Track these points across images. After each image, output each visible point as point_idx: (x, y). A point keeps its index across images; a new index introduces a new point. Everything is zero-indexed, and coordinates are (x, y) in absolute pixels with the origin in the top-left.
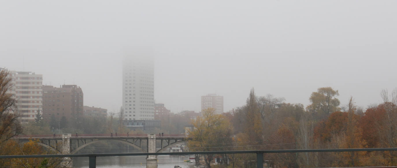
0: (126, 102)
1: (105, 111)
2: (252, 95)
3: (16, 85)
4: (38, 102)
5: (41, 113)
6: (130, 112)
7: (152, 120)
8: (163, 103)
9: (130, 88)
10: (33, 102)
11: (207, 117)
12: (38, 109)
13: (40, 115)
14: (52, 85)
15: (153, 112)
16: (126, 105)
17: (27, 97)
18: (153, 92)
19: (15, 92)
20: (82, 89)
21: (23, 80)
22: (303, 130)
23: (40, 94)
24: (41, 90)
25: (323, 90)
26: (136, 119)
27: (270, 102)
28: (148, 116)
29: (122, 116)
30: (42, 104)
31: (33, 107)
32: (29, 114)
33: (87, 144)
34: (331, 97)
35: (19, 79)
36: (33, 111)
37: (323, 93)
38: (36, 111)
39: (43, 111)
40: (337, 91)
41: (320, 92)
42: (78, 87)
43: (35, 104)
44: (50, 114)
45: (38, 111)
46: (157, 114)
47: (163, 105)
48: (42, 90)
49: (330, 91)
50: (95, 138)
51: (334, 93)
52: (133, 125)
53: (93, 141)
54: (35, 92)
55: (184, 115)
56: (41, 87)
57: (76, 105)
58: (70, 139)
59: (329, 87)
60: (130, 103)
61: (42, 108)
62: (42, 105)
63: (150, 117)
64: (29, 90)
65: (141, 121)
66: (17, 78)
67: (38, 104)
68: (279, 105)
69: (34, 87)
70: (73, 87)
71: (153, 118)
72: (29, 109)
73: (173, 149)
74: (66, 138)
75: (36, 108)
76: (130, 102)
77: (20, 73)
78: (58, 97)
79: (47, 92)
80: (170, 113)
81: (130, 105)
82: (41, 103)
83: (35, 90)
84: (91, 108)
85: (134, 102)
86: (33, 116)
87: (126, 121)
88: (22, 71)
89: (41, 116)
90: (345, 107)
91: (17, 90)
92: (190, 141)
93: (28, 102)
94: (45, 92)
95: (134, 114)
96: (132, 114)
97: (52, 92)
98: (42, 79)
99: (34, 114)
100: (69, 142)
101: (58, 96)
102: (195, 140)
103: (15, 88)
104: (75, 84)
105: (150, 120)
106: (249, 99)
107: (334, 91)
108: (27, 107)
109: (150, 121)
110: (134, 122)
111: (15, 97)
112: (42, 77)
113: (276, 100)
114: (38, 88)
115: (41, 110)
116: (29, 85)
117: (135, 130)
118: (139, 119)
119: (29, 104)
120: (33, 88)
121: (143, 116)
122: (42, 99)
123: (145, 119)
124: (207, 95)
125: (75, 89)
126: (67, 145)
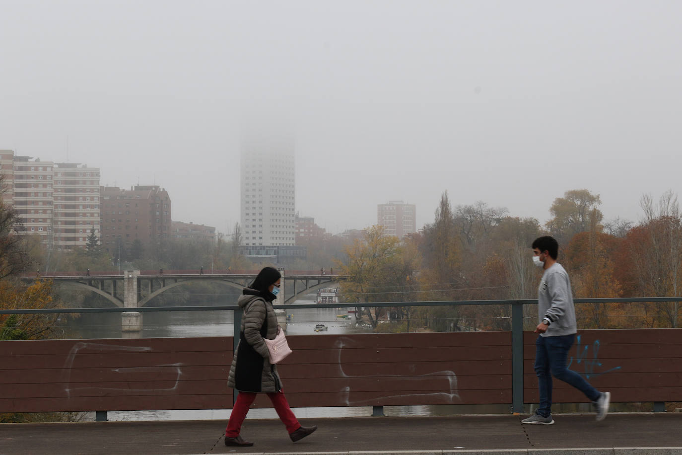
0: (247, 214)
1: (212, 230)
2: (445, 203)
3: (54, 185)
4: (92, 215)
5: (97, 234)
6: (254, 232)
7: (291, 245)
8: (312, 217)
9: (254, 190)
10: (84, 215)
11: (372, 241)
12: (91, 228)
13: (96, 237)
14: (117, 186)
15: (293, 233)
16: (247, 220)
17: (74, 207)
18: (293, 198)
19: (52, 198)
20: (168, 193)
21: (67, 177)
22: (518, 266)
23: (96, 202)
25: (575, 194)
26: (264, 245)
27: (481, 215)
28: (285, 239)
29: (237, 238)
30: (99, 218)
31: (85, 223)
32: (77, 235)
33: (166, 288)
34: (588, 206)
35: (59, 175)
36: (84, 231)
37: (573, 200)
38: (88, 231)
39: (101, 230)
40: (598, 197)
41: (569, 198)
42: (161, 190)
43: (86, 218)
44: (114, 236)
45: (93, 231)
46: (302, 235)
47: (313, 219)
48: (99, 194)
49: (584, 196)
50: (181, 278)
51: (592, 199)
52: (258, 254)
53: (176, 282)
54: (87, 198)
55: (347, 238)
56: (98, 189)
57: (158, 220)
58: (138, 278)
59: (583, 189)
60: (254, 217)
61: (99, 226)
62: (99, 220)
63: (289, 240)
64: (77, 194)
65: (273, 247)
66: (56, 174)
67: (92, 219)
68: (498, 220)
69: (86, 189)
70: (153, 189)
71: (294, 242)
72: (78, 227)
73: (323, 296)
74: (130, 276)
75: (89, 226)
76: (254, 214)
77: (61, 165)
78: (127, 206)
79: (108, 198)
80: (324, 233)
81: (254, 220)
82: (98, 216)
83: (87, 194)
84: (186, 224)
85: (261, 214)
86: (84, 239)
87: (248, 247)
88: (66, 162)
89: (97, 239)
90: (612, 224)
91: (55, 194)
92: (342, 281)
93: (74, 215)
94: (105, 198)
95: (261, 235)
96: (257, 235)
97: (118, 198)
98: (99, 176)
99: (85, 235)
100: (135, 283)
101: (127, 205)
102: (351, 281)
103: (53, 192)
104: (156, 185)
105: (288, 245)
106: (440, 209)
107: (593, 197)
108: (74, 223)
109: (287, 248)
110: (261, 249)
111: (53, 207)
112: (99, 173)
113: (493, 212)
114: (92, 191)
115: (98, 229)
116: (77, 185)
117: (261, 263)
118: (269, 245)
119: (77, 219)
120: (84, 191)
121: (276, 238)
122: (99, 210)
123: (280, 244)
124: (388, 203)
125: (157, 193)
126: (133, 289)
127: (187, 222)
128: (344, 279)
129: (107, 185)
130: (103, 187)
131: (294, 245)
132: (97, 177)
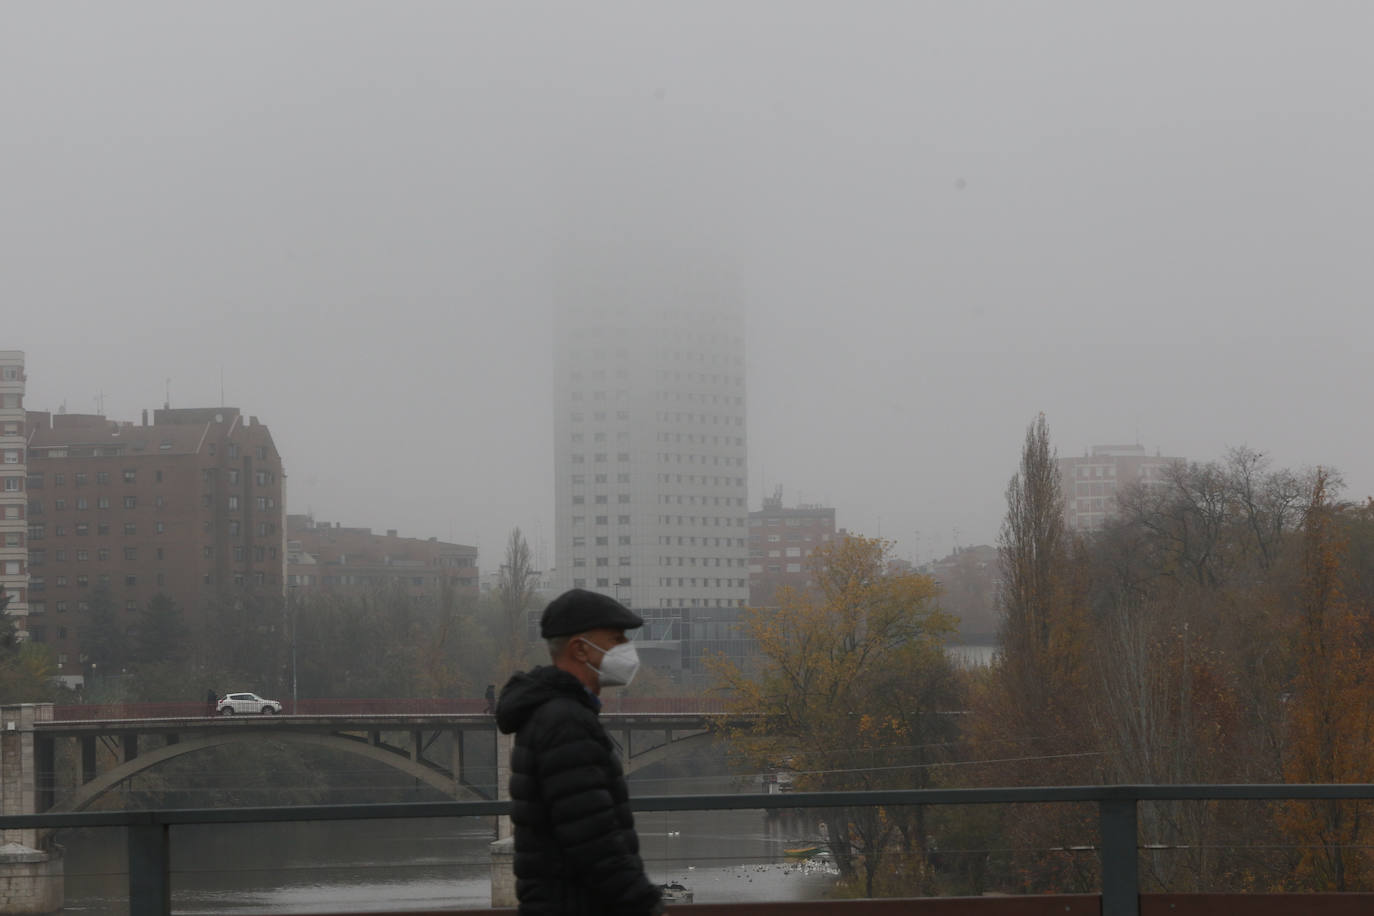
0: (576, 500)
1: (465, 556)
2: (1038, 459)
5: (15, 578)
6: (602, 561)
7: (735, 604)
15: (741, 561)
16: (576, 519)
23: (13, 468)
24: (20, 442)
26: (638, 604)
28: (712, 584)
29: (518, 585)
30: (24, 522)
33: (137, 764)
39: (31, 564)
42: (247, 423)
44: (83, 584)
46: (794, 568)
47: (830, 514)
48: (24, 438)
53: (171, 742)
56: (19, 424)
57: (234, 525)
58: (37, 734)
60: (601, 510)
61: (25, 550)
62: (25, 529)
63: (725, 589)
65: (666, 612)
70: (219, 419)
71: (744, 593)
74: (11, 726)
76: (601, 499)
78: (128, 480)
79: (62, 454)
81: (602, 520)
82: (21, 517)
85: (624, 499)
94: (52, 454)
95: (624, 572)
96: (613, 573)
97: (95, 454)
98: (23, 379)
100: (28, 750)
101: (127, 475)
104: (229, 404)
105: (724, 604)
106: (1022, 479)
109: (721, 613)
112: (22, 368)
115: (21, 562)
118: (654, 604)
121: (681, 581)
122: (23, 495)
123: (693, 601)
124: (1090, 454)
125: (229, 435)
126: (21, 769)
127: (379, 530)
128: (745, 725)
129: (62, 408)
130: (47, 415)
131: (747, 603)
132: (16, 383)
